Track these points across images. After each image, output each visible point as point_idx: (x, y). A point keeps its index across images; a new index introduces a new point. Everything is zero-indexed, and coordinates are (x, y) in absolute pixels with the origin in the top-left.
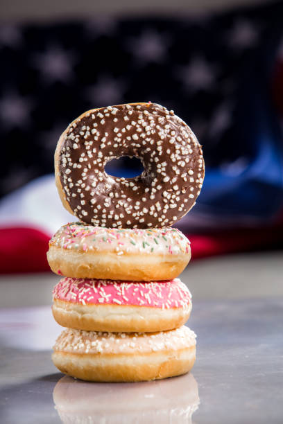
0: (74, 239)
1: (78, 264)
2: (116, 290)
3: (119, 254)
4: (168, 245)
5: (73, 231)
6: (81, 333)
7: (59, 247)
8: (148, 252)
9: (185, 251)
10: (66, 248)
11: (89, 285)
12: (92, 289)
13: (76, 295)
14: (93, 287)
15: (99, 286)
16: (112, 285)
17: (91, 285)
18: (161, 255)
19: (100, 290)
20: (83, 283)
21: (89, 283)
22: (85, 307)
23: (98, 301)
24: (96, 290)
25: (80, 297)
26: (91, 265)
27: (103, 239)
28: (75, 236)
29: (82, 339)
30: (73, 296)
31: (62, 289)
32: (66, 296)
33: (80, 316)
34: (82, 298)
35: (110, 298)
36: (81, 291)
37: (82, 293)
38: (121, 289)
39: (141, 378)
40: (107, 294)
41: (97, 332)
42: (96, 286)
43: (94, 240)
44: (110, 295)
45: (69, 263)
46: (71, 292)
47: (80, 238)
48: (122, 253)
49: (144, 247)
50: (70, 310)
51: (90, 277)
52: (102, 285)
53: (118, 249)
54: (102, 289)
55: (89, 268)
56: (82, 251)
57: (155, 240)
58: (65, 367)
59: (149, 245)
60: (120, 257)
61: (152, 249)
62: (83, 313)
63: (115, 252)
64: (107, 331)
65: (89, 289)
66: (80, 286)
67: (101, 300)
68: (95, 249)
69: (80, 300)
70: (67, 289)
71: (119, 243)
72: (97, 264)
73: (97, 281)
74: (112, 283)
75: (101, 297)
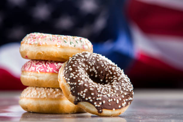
0: (35, 40)
1: (37, 52)
2: (55, 66)
3: (58, 47)
4: (83, 45)
5: (34, 36)
6: (36, 89)
7: (27, 43)
8: (73, 47)
9: (90, 49)
10: (30, 44)
11: (41, 64)
12: (43, 65)
13: (34, 68)
14: (44, 64)
15: (47, 64)
16: (54, 64)
17: (43, 63)
18: (79, 49)
19: (47, 66)
20: (39, 63)
21: (41, 63)
22: (39, 74)
23: (46, 71)
24: (45, 66)
25: (37, 69)
26: (43, 52)
27: (50, 39)
28: (35, 38)
29: (36, 91)
30: (33, 68)
31: (27, 66)
32: (29, 69)
33: (36, 79)
34: (38, 69)
35: (52, 70)
36: (37, 66)
37: (38, 67)
38: (58, 66)
39: (66, 112)
40: (51, 68)
41: (44, 88)
42: (45, 64)
43: (46, 40)
44: (52, 68)
45: (32, 52)
46: (32, 67)
47: (38, 39)
48: (59, 46)
49: (71, 44)
50: (31, 76)
51: (42, 58)
52: (48, 64)
53: (57, 44)
54: (48, 65)
55: (42, 54)
56: (39, 45)
57: (76, 41)
58: (27, 105)
59: (73, 43)
60: (58, 48)
61: (75, 45)
62: (38, 77)
63: (56, 46)
64: (50, 87)
65: (41, 65)
66: (36, 64)
67: (48, 71)
68: (46, 44)
69: (37, 70)
70: (29, 66)
71: (58, 42)
72: (47, 52)
73: (46, 61)
74: (53, 63)
75: (47, 69)
